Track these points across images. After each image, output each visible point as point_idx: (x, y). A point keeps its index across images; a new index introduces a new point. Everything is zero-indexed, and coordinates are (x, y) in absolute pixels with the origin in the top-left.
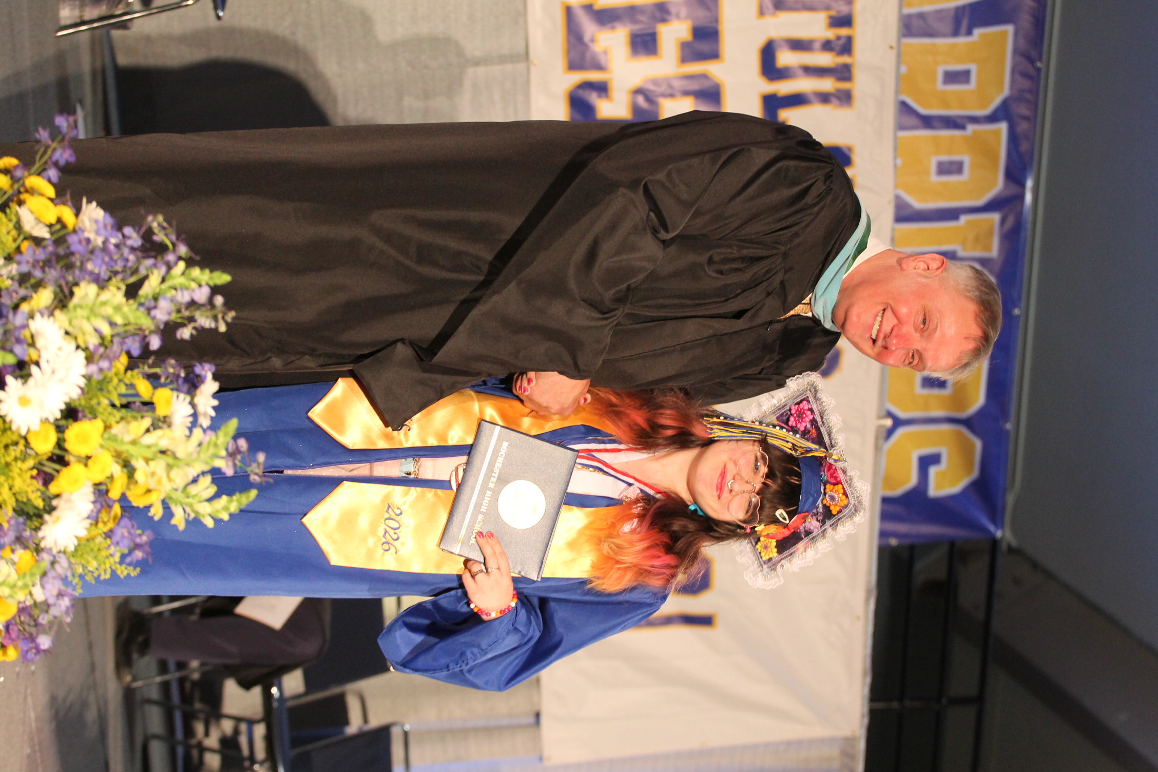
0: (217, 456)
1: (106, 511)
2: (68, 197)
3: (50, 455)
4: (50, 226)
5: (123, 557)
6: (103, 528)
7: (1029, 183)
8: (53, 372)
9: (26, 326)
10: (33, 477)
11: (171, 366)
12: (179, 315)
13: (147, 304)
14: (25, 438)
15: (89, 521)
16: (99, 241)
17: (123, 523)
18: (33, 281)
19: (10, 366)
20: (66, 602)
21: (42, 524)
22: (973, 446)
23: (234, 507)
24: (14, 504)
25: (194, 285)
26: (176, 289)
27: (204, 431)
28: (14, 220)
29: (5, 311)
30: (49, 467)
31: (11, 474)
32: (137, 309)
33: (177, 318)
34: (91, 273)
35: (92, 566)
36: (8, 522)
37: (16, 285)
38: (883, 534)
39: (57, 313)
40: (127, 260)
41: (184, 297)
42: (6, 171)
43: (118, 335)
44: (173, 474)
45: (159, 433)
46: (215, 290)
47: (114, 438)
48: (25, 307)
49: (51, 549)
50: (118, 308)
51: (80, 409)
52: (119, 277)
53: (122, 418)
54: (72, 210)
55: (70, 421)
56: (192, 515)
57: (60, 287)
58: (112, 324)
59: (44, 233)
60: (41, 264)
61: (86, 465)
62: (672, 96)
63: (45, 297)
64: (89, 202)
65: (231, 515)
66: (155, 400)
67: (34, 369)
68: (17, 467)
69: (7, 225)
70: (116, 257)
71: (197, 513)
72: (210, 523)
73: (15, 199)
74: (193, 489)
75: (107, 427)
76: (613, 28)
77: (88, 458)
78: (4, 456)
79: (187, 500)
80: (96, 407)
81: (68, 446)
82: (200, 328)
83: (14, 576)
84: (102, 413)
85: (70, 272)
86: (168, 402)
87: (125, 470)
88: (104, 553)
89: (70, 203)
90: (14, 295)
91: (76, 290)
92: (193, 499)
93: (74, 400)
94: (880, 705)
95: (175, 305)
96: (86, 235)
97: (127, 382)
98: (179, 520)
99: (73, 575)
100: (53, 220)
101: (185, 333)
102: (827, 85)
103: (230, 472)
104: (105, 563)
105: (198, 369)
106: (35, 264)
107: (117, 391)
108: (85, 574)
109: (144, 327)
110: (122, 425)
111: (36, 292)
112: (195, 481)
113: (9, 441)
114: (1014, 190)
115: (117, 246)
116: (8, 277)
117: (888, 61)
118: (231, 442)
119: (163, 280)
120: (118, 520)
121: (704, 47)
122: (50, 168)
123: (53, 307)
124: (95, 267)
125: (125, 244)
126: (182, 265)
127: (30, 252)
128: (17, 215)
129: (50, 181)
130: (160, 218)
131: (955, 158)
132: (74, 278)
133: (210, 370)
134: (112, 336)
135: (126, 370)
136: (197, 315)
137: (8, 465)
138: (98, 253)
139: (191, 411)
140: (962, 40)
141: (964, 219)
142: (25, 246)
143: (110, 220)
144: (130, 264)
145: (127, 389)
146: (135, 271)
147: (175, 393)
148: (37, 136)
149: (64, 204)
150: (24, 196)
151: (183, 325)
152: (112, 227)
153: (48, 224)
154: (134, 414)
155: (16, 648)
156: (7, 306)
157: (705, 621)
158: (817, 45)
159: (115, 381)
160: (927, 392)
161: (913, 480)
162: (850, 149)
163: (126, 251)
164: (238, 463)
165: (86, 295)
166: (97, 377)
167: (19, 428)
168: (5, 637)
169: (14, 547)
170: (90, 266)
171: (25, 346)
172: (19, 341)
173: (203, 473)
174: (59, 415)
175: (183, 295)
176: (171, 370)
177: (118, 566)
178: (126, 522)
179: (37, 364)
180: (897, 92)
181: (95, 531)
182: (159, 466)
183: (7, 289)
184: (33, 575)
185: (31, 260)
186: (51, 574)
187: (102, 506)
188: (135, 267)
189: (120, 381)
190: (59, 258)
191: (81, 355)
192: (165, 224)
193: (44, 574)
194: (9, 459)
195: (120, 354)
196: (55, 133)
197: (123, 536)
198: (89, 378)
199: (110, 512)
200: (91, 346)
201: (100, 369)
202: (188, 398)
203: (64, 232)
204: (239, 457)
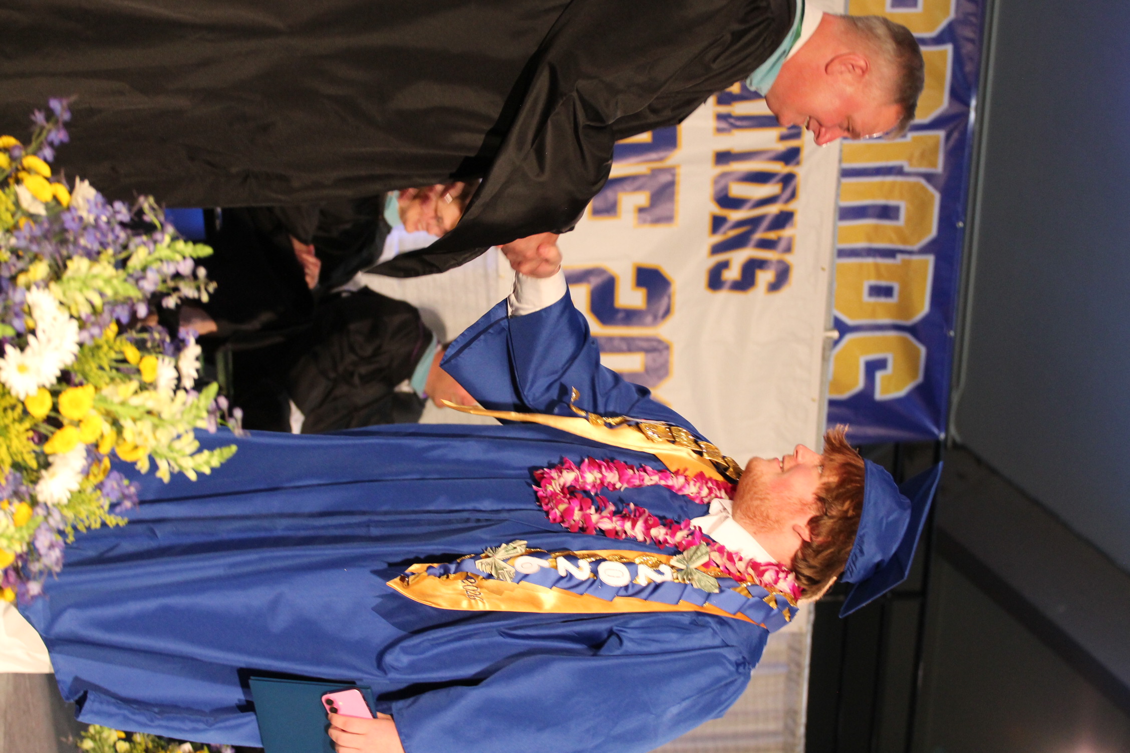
0: (198, 417)
1: (96, 465)
2: (62, 174)
3: (45, 417)
4: (46, 203)
5: (113, 506)
6: (93, 481)
7: (973, 103)
8: (49, 340)
9: (22, 303)
10: (28, 439)
11: (158, 334)
12: (165, 286)
13: (137, 275)
14: (23, 403)
15: (81, 476)
16: (91, 219)
17: (112, 475)
18: (29, 255)
19: (9, 337)
20: (56, 552)
21: (39, 479)
22: (918, 351)
23: (215, 462)
24: (11, 462)
25: (178, 257)
26: (161, 260)
27: (188, 392)
28: (12, 198)
29: (5, 287)
30: (45, 429)
31: (9, 435)
32: (125, 280)
33: (163, 288)
34: (84, 248)
35: (83, 515)
36: (7, 479)
37: (14, 259)
39: (53, 285)
40: (118, 236)
41: (169, 270)
42: (5, 150)
43: (109, 303)
44: (158, 433)
45: (146, 394)
46: (198, 262)
47: (104, 400)
48: (22, 279)
49: (46, 503)
50: (108, 280)
51: (73, 373)
52: (110, 251)
53: (112, 379)
54: (66, 187)
55: (64, 385)
56: (177, 469)
57: (55, 260)
58: (103, 295)
59: (41, 211)
60: (37, 239)
61: (79, 428)
63: (40, 270)
64: (82, 180)
66: (142, 367)
67: (31, 339)
68: (15, 429)
69: (6, 202)
70: (107, 233)
71: (180, 466)
72: (193, 476)
73: (13, 175)
74: (177, 445)
75: (97, 389)
77: (80, 421)
79: (171, 455)
80: (87, 371)
81: (62, 409)
83: (12, 528)
84: (93, 378)
85: (64, 246)
86: (154, 369)
87: (114, 429)
88: (94, 504)
89: (64, 181)
90: (12, 268)
91: (69, 263)
92: (177, 454)
93: (69, 366)
95: (161, 276)
96: (80, 213)
97: (117, 348)
98: (163, 474)
99: (66, 524)
100: (48, 197)
101: (171, 302)
103: (211, 429)
104: (94, 514)
106: (33, 239)
107: (107, 357)
108: (76, 523)
109: (132, 297)
110: (111, 387)
111: (32, 265)
112: (179, 437)
113: (8, 405)
114: (958, 108)
115: (108, 222)
116: (7, 249)
118: (213, 401)
119: (150, 253)
120: (108, 474)
122: (45, 148)
123: (48, 279)
124: (87, 242)
125: (115, 219)
126: (167, 239)
127: (28, 229)
128: (16, 195)
129: (45, 160)
132: (67, 252)
134: (104, 304)
135: (116, 337)
136: (182, 285)
137: (6, 427)
138: (90, 230)
139: (176, 374)
142: (23, 222)
143: (101, 199)
144: (120, 240)
145: (117, 356)
146: (125, 247)
147: (160, 356)
148: (33, 118)
149: (59, 182)
150: (22, 175)
151: (168, 294)
152: (104, 204)
153: (44, 201)
154: (123, 377)
155: (13, 590)
156: (6, 279)
159: (105, 348)
160: (873, 300)
161: (860, 384)
163: (116, 226)
164: (219, 421)
165: (78, 269)
166: (89, 343)
167: (17, 394)
168: (3, 581)
169: (11, 500)
170: (83, 242)
171: (23, 318)
172: (17, 315)
173: (187, 432)
174: (54, 381)
175: (168, 267)
177: (107, 516)
178: (115, 475)
179: (33, 332)
181: (86, 484)
182: (145, 425)
183: (6, 262)
184: (27, 528)
185: (28, 236)
186: (45, 527)
187: (93, 460)
188: (125, 244)
189: (111, 348)
190: (54, 233)
191: (75, 324)
192: (155, 206)
193: (39, 527)
194: (8, 421)
195: (111, 322)
196: (50, 115)
197: (113, 488)
198: (81, 345)
199: (99, 466)
200: (84, 316)
201: (92, 337)
202: (173, 363)
203: (58, 209)
204: (218, 414)
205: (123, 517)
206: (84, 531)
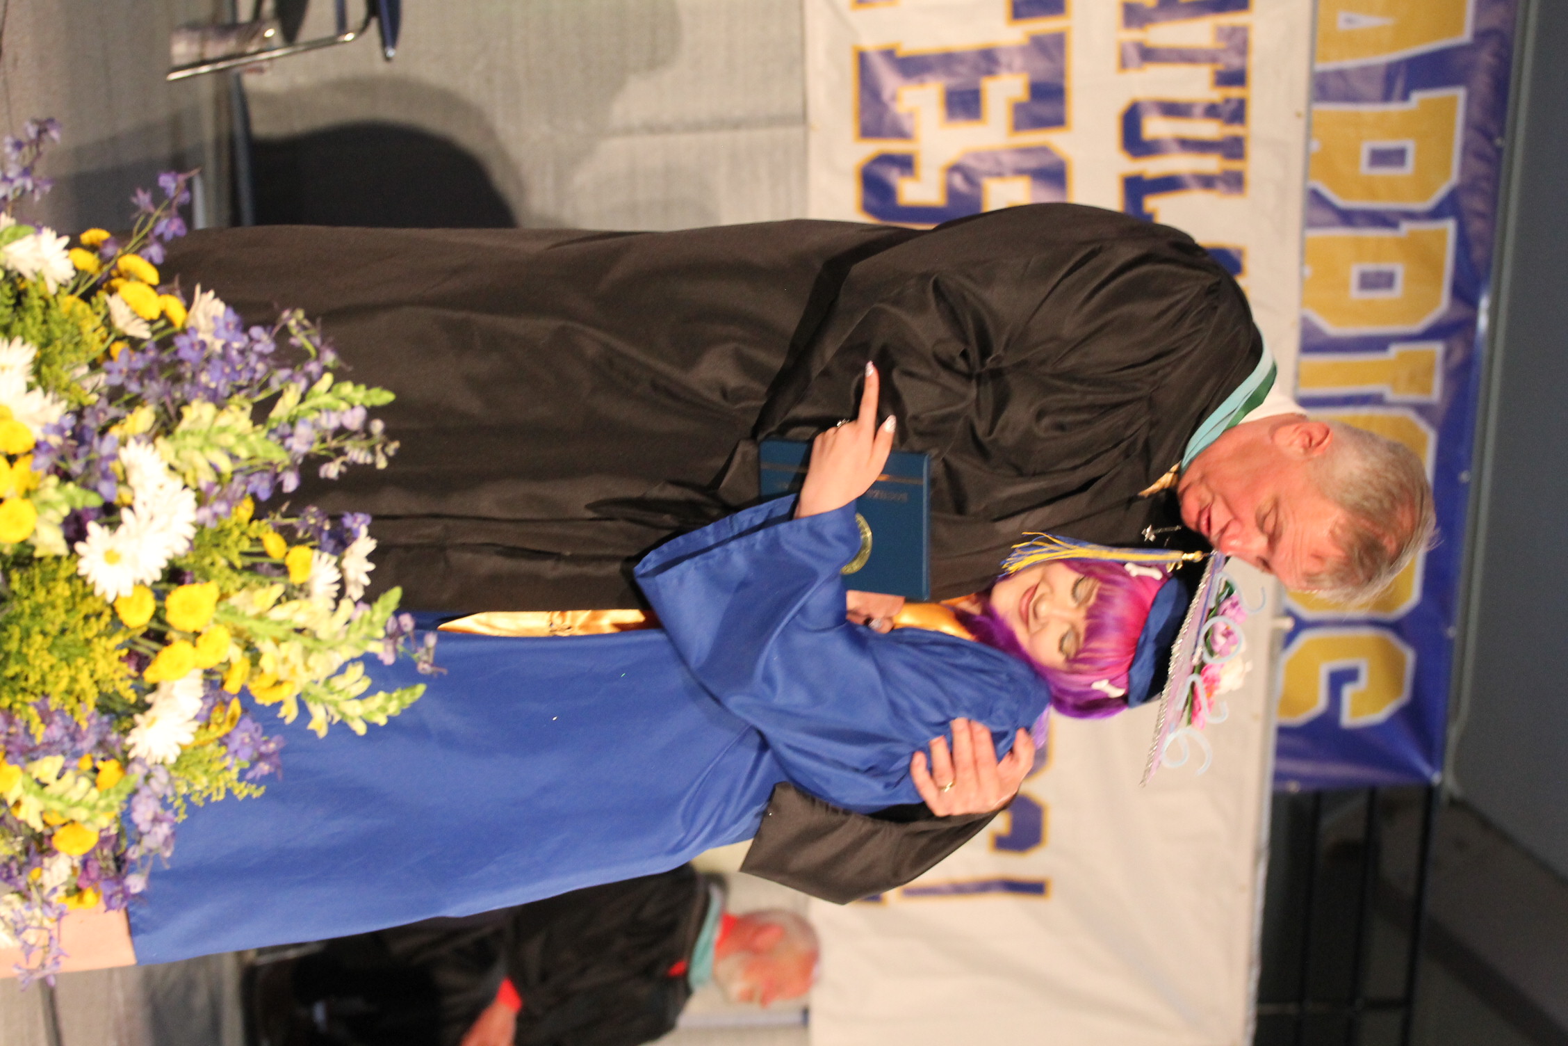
0: (371, 638)
1: (221, 711)
2: (176, 284)
3: (145, 629)
4: (151, 322)
5: (243, 772)
6: (216, 732)
7: (1484, 303)
8: (152, 518)
9: (114, 457)
10: (121, 659)
11: (312, 516)
12: (324, 446)
13: (281, 430)
14: (112, 607)
15: (197, 724)
16: (218, 346)
17: (242, 726)
18: (127, 397)
19: (93, 509)
20: (164, 830)
21: (134, 726)
22: (1403, 657)
23: (394, 708)
24: (96, 696)
25: (343, 406)
26: (319, 410)
27: (356, 604)
28: (103, 313)
29: (88, 437)
30: (145, 647)
31: (92, 655)
32: (267, 438)
33: (322, 450)
34: (207, 388)
35: (201, 783)
36: (88, 720)
37: (104, 402)
38: (1279, 777)
39: (159, 440)
40: (254, 371)
41: (331, 422)
42: (92, 248)
43: (240, 471)
44: (312, 661)
45: (293, 604)
46: (373, 412)
47: (233, 611)
48: (115, 432)
49: (144, 760)
50: (241, 437)
51: (188, 570)
52: (243, 393)
53: (244, 585)
54: (181, 301)
55: (174, 586)
56: (337, 718)
57: (163, 405)
58: (233, 457)
59: (142, 332)
60: (138, 374)
61: (195, 645)
62: (1000, 175)
63: (143, 418)
64: (204, 290)
65: (389, 718)
66: (288, 562)
67: (125, 513)
68: (101, 645)
69: (93, 321)
70: (239, 367)
71: (343, 714)
73: (105, 286)
74: (339, 683)
75: (223, 597)
76: (922, 82)
77: (197, 634)
78: (83, 629)
79: (330, 697)
80: (207, 568)
81: (171, 618)
82: (351, 463)
83: (94, 793)
84: (216, 577)
85: (178, 386)
86: (307, 565)
87: (248, 654)
88: (217, 766)
90: (102, 415)
91: (186, 411)
92: (339, 696)
93: (180, 559)
94: (1271, 1009)
95: (318, 432)
96: (201, 336)
97: (253, 535)
98: (319, 724)
99: (175, 795)
100: (155, 315)
101: (332, 470)
102: (1211, 164)
103: (389, 659)
104: (217, 780)
105: (348, 521)
106: (130, 374)
107: (238, 548)
108: (190, 795)
109: (276, 461)
110: (244, 592)
111: (131, 412)
112: (342, 670)
113: (90, 611)
114: (1462, 312)
115: (242, 352)
116: (93, 391)
117: (1294, 133)
118: (392, 619)
119: (303, 399)
120: (237, 723)
121: (1044, 110)
122: (151, 244)
123: (153, 432)
124: (212, 380)
125: (251, 349)
126: (328, 379)
127: (125, 358)
128: (108, 307)
129: (151, 261)
130: (300, 314)
131: (1385, 266)
132: (182, 394)
133: (363, 522)
134: (234, 473)
135: (251, 520)
136: (348, 445)
137: (88, 642)
138: (217, 363)
139: (338, 577)
140: (1395, 108)
141: (1395, 350)
142: (118, 348)
143: (232, 318)
144: (258, 376)
145: (252, 546)
146: (265, 385)
147: (317, 553)
148: (134, 200)
149: (171, 293)
150: (115, 282)
151: (328, 460)
152: (237, 327)
153: (148, 318)
154: (260, 578)
155: (96, 891)
156: (93, 430)
157: (1035, 888)
158: (1198, 111)
159: (236, 533)
161: (1320, 703)
162: (1240, 252)
163: (253, 358)
164: (401, 648)
165: (200, 417)
166: (211, 525)
167: (104, 593)
168: (81, 877)
169: (94, 755)
170: (204, 378)
171: (115, 485)
172: (106, 476)
173: (353, 661)
174: (158, 577)
175: (329, 419)
176: (312, 521)
177: (236, 784)
178: (248, 723)
179: (131, 507)
180: (1306, 176)
181: (205, 736)
182: (293, 648)
183: (92, 406)
184: (119, 792)
185: (125, 369)
186: (145, 792)
187: (215, 703)
188: (265, 379)
189: (243, 533)
190: (163, 367)
191: (190, 496)
192: (306, 323)
193: (135, 792)
194: (90, 635)
195: (242, 497)
196: (159, 197)
197: (243, 743)
198: (200, 527)
199: (226, 711)
200: (203, 485)
201: (216, 516)
202: (334, 559)
203: (169, 331)
204: (401, 639)
205: (258, 787)
206: (202, 804)
